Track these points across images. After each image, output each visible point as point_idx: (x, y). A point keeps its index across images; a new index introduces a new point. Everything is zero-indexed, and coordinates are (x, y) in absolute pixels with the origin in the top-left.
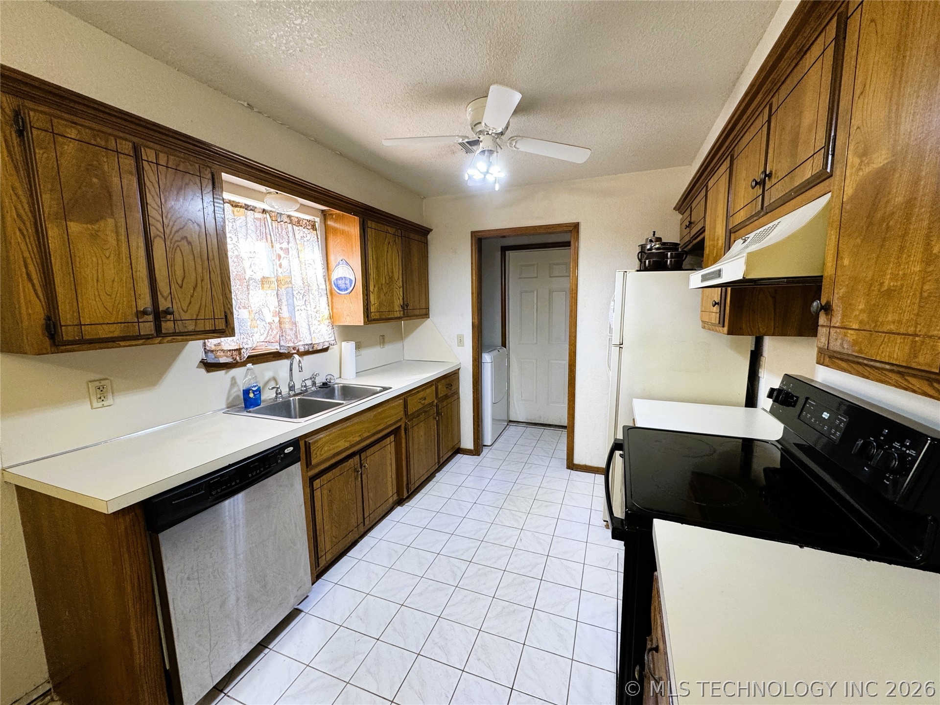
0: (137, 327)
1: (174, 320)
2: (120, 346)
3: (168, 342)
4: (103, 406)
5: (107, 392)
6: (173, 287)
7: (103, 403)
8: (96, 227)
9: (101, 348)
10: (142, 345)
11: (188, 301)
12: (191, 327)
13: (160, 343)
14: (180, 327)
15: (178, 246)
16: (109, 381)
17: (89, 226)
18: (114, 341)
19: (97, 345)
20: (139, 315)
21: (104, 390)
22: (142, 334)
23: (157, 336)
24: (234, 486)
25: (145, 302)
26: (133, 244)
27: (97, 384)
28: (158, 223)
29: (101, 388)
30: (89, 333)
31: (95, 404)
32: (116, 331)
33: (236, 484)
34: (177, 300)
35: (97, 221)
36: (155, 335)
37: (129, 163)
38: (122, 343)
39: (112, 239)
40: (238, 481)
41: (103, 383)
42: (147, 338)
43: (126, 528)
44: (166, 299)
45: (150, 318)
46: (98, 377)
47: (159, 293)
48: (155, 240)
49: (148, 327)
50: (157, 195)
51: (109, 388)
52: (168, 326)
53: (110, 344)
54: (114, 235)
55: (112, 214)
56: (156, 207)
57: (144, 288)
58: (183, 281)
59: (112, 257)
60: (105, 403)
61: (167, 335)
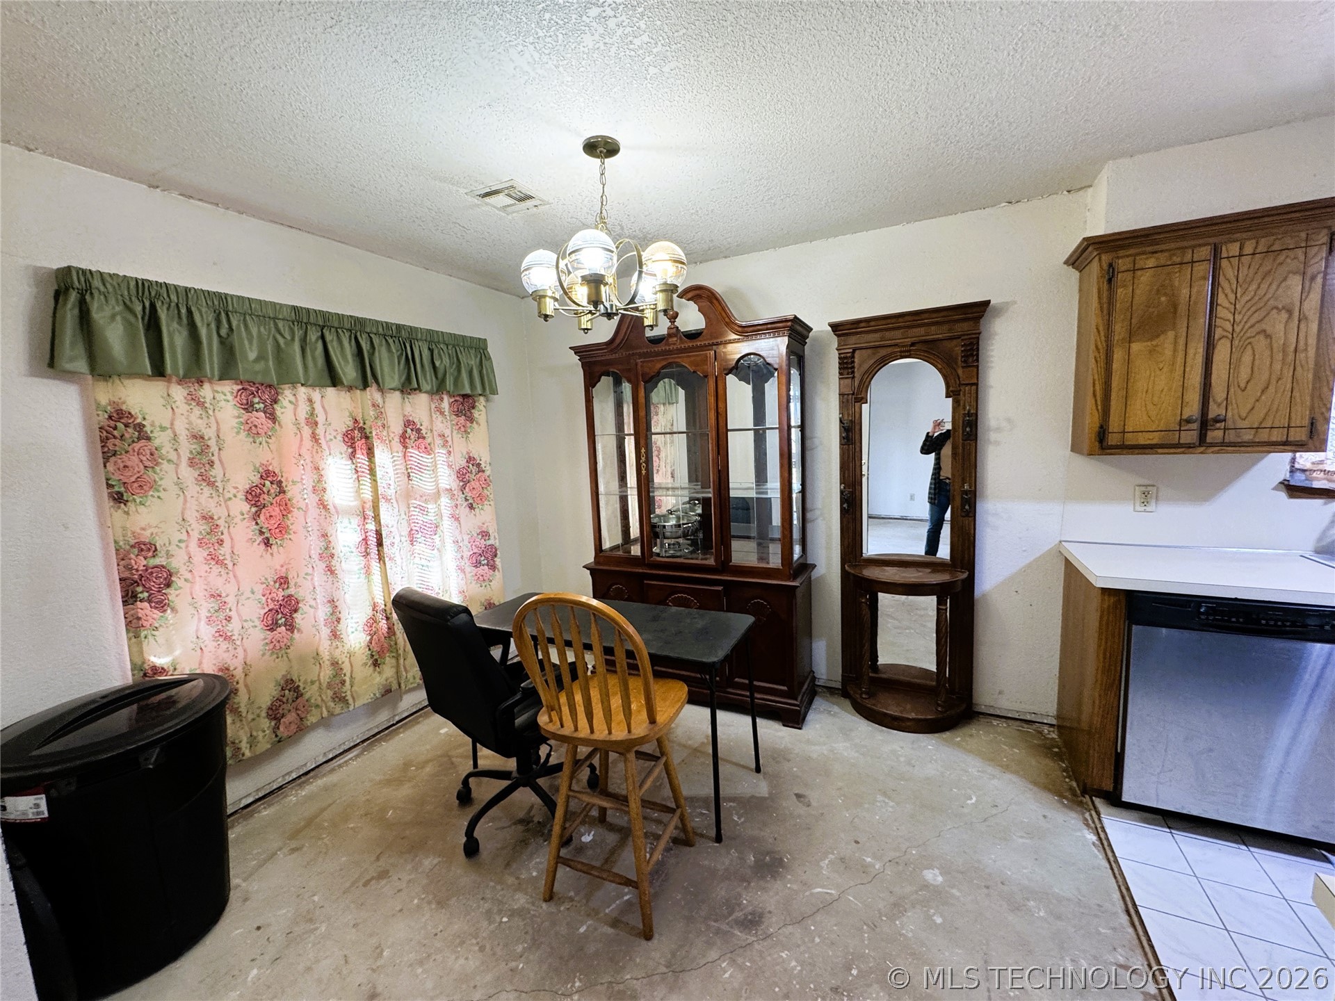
0: (1177, 436)
1: (1225, 429)
2: (1157, 453)
3: (1213, 452)
4: (1145, 511)
5: (1151, 497)
6: (1232, 390)
7: (1145, 508)
8: (1154, 343)
9: (1138, 454)
10: (1183, 453)
11: (1249, 406)
12: (1248, 436)
13: (1202, 453)
14: (1231, 436)
15: (1250, 343)
16: (1155, 488)
17: (1149, 343)
18: (1151, 448)
19: (1137, 451)
20: (1183, 423)
21: (1149, 496)
22: (1181, 442)
23: (1200, 445)
25: (1193, 410)
26: (1191, 352)
27: (1143, 489)
28: (1228, 323)
29: (1146, 493)
30: (1131, 440)
31: (1138, 508)
32: (1155, 439)
34: (1235, 406)
35: (1158, 336)
36: (1197, 444)
37: (1204, 269)
38: (1160, 451)
39: (1168, 352)
40: (1241, 620)
41: (1149, 488)
42: (1189, 447)
44: (1219, 405)
45: (1195, 426)
46: (1146, 482)
47: (1211, 400)
48: (1219, 343)
49: (1190, 436)
50: (1232, 291)
51: (1154, 495)
52: (1214, 435)
53: (1147, 451)
54: (1171, 347)
55: (1174, 327)
56: (1227, 305)
57: (1194, 398)
58: (1248, 383)
59: (1165, 370)
60: (1148, 509)
61: (1212, 445)
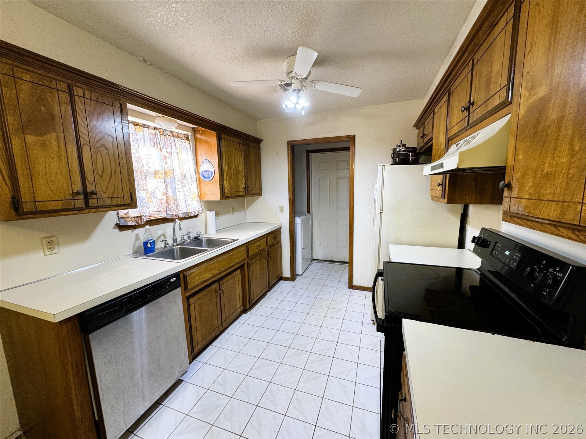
0: (73, 203)
1: (97, 198)
2: (62, 215)
3: (94, 212)
4: (52, 254)
5: (54, 244)
6: (96, 177)
7: (52, 252)
8: (44, 138)
10: (77, 214)
11: (105, 187)
12: (108, 202)
13: (88, 213)
14: (101, 203)
15: (99, 151)
16: (56, 238)
17: (40, 138)
18: (58, 212)
19: (48, 215)
20: (74, 195)
21: (52, 243)
22: (76, 207)
23: (86, 209)
24: (138, 303)
25: (78, 187)
26: (69, 150)
27: (48, 239)
28: (86, 136)
29: (51, 243)
30: (41, 207)
31: (47, 253)
32: (59, 205)
33: (139, 302)
34: (99, 186)
35: (45, 134)
36: (85, 208)
37: (65, 97)
38: (63, 213)
39: (55, 147)
40: (140, 300)
41: (51, 239)
42: (80, 210)
43: (67, 331)
44: (91, 185)
45: (82, 197)
46: (48, 235)
47: (87, 181)
48: (84, 147)
49: (80, 202)
50: (84, 117)
51: (56, 242)
52: (93, 202)
53: (54, 214)
54: (56, 144)
55: (55, 130)
56: (84, 125)
57: (77, 178)
58: (102, 173)
59: (55, 158)
61: (93, 208)
